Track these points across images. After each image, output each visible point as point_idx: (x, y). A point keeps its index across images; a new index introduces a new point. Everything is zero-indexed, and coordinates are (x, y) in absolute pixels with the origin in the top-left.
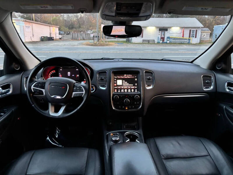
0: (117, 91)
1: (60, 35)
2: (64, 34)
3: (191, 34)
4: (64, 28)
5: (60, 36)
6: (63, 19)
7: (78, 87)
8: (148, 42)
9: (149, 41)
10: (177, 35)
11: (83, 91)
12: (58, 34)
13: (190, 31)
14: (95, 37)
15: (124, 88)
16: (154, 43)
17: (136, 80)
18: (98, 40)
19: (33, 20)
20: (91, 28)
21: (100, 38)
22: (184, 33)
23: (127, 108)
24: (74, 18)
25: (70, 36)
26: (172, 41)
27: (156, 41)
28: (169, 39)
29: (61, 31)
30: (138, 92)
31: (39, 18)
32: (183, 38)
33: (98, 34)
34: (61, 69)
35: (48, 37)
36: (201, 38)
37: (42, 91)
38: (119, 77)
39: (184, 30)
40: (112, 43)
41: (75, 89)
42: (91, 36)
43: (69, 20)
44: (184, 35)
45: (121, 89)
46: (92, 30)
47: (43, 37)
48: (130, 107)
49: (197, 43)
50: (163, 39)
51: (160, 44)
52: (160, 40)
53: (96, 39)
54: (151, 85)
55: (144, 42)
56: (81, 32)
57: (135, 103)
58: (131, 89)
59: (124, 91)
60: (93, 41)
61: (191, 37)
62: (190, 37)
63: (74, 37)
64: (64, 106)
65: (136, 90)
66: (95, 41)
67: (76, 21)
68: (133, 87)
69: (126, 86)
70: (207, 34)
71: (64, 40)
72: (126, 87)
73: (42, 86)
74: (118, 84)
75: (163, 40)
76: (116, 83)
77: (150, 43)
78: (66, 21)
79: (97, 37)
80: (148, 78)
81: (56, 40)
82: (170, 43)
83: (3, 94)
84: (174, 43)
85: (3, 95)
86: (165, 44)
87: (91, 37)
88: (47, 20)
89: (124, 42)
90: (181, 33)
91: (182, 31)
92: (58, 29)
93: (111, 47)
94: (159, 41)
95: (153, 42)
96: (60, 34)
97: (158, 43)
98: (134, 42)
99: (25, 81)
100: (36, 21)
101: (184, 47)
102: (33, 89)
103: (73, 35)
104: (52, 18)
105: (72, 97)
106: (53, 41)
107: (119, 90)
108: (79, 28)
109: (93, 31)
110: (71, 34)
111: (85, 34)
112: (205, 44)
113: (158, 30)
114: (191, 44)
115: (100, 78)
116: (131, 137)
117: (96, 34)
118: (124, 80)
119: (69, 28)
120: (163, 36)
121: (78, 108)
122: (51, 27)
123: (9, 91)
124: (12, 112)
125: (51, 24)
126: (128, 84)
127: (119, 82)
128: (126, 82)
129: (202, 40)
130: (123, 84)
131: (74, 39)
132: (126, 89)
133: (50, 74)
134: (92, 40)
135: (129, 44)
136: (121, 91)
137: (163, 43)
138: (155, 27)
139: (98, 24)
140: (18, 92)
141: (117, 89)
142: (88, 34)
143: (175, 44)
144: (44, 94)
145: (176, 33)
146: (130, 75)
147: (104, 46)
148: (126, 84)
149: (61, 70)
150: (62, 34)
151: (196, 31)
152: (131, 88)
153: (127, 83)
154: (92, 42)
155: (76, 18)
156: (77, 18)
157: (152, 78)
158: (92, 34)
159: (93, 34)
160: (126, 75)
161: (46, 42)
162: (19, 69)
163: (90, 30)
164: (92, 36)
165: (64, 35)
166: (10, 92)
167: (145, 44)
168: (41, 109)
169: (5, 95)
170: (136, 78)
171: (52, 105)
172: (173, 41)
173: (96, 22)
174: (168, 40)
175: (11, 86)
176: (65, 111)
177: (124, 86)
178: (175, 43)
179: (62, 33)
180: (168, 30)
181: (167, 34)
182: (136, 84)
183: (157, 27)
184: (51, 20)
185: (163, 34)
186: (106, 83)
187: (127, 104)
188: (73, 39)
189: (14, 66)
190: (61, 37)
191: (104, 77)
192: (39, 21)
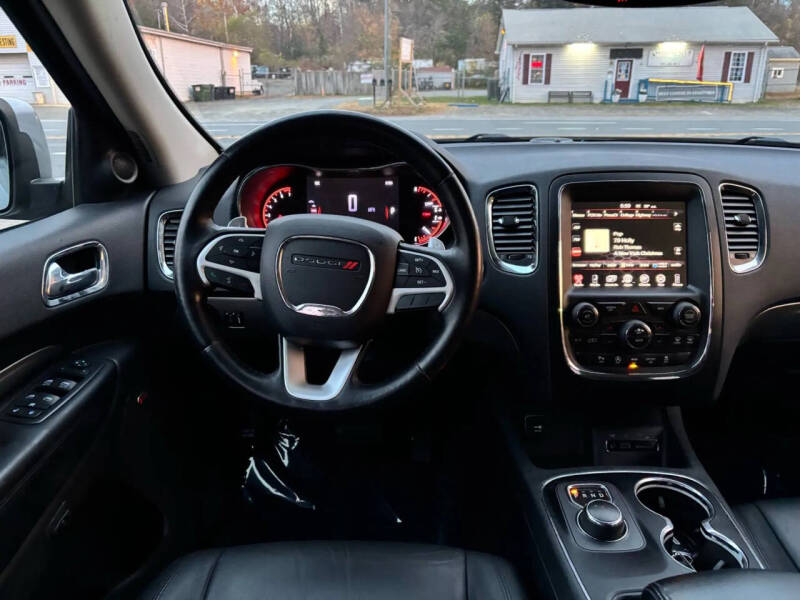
0: (587, 281)
1: (256, 81)
2: (270, 76)
3: (731, 67)
4: (269, 53)
5: (257, 84)
6: (266, 22)
7: (419, 265)
8: (566, 100)
9: (570, 96)
10: (676, 74)
11: (443, 284)
12: (250, 76)
13: (728, 55)
14: (378, 82)
15: (618, 266)
16: (591, 103)
17: (678, 227)
18: (390, 94)
19: (163, 28)
20: (364, 52)
21: (397, 88)
22: (705, 63)
23: (633, 366)
24: (302, 17)
25: (290, 84)
26: (658, 94)
27: (598, 97)
28: (646, 87)
29: (259, 65)
30: (690, 287)
31: (183, 22)
32: (698, 82)
33: (389, 72)
34: (317, 179)
35: (216, 88)
36: (765, 84)
37: (247, 281)
38: (594, 215)
39: (706, 52)
40: (437, 105)
41: (403, 271)
42: (363, 82)
43: (285, 25)
44: (705, 71)
45: (603, 273)
46: (365, 61)
47: (200, 86)
48: (651, 360)
49: (749, 101)
50: (623, 87)
51: (613, 106)
52: (613, 93)
53: (382, 91)
54: (752, 254)
55: (553, 100)
56: (327, 68)
57: (678, 340)
58: (652, 273)
59: (619, 281)
60: (371, 98)
61: (731, 79)
62: (724, 79)
63: (304, 86)
64: (349, 350)
65: (677, 277)
66: (377, 98)
67: (309, 30)
68: (663, 265)
69: (627, 258)
70: (790, 66)
71: (270, 98)
72: (631, 264)
73: (248, 253)
74: (589, 248)
75: (625, 93)
76: (580, 245)
77: (576, 104)
78: (274, 27)
79: (386, 83)
80: (737, 218)
81: (242, 97)
82: (651, 103)
83: (67, 294)
84: (662, 103)
85: (69, 297)
86: (631, 106)
87: (363, 85)
88: (210, 29)
89: (479, 100)
90: (691, 65)
91: (697, 59)
92: (248, 58)
93: (433, 117)
94: (608, 97)
95: (588, 100)
96: (255, 76)
97: (605, 102)
98: (517, 101)
99: (162, 232)
100: (172, 29)
101: (705, 115)
102: (207, 270)
103: (299, 79)
104: (227, 18)
105: (391, 309)
106: (232, 102)
107: (596, 278)
108: (321, 55)
109: (369, 62)
110: (295, 75)
111: (344, 76)
112: (781, 105)
113: (608, 54)
114: (730, 104)
115: (501, 221)
116: (661, 501)
117: (380, 75)
118: (619, 231)
119: (288, 56)
120: (623, 78)
121: (423, 364)
122: (224, 52)
123: (93, 278)
124: (113, 375)
125: (224, 41)
126: (640, 247)
127: (597, 240)
128: (631, 241)
129: (768, 89)
130: (612, 251)
131: (305, 94)
132: (627, 271)
133: (268, 201)
134: (368, 94)
135: (500, 106)
136: (602, 281)
137: (625, 102)
138: (596, 43)
139: (388, 37)
140: (134, 282)
141: (587, 274)
142: (353, 73)
143: (670, 107)
144: (258, 294)
145: (676, 66)
146: (646, 206)
147: (410, 114)
148: (629, 249)
149: (317, 183)
150: (263, 76)
151: (751, 55)
152: (651, 266)
153: (635, 244)
154: (369, 101)
155: (309, 18)
156: (314, 16)
157: (753, 222)
158: (366, 73)
159: (369, 75)
160: (628, 206)
161: (209, 103)
162: (136, 181)
163: (359, 60)
164: (367, 80)
165: (270, 81)
166: (101, 283)
167: (557, 108)
168: (246, 368)
169: (77, 295)
170: (677, 220)
171: (295, 346)
172: (661, 94)
173: (381, 32)
174: (642, 93)
175: (102, 258)
176: (356, 379)
177: (619, 258)
178: (669, 102)
179: (262, 73)
180: (645, 53)
181: (640, 70)
182: (678, 250)
183: (603, 45)
184: (226, 26)
185: (624, 68)
186: (533, 244)
187: (636, 344)
188: (301, 93)
189: (113, 163)
190: (259, 88)
191: (520, 217)
192: (186, 33)
